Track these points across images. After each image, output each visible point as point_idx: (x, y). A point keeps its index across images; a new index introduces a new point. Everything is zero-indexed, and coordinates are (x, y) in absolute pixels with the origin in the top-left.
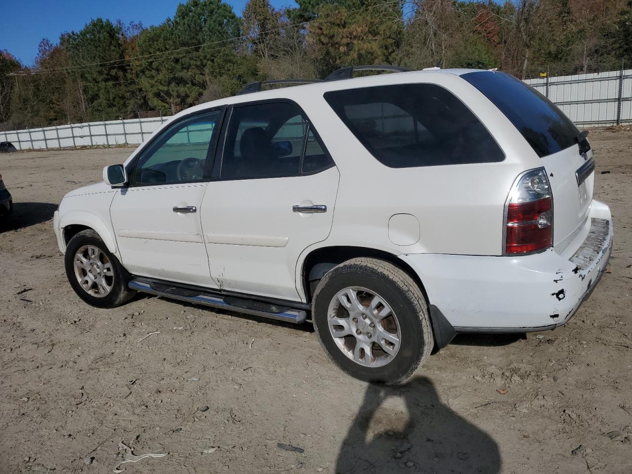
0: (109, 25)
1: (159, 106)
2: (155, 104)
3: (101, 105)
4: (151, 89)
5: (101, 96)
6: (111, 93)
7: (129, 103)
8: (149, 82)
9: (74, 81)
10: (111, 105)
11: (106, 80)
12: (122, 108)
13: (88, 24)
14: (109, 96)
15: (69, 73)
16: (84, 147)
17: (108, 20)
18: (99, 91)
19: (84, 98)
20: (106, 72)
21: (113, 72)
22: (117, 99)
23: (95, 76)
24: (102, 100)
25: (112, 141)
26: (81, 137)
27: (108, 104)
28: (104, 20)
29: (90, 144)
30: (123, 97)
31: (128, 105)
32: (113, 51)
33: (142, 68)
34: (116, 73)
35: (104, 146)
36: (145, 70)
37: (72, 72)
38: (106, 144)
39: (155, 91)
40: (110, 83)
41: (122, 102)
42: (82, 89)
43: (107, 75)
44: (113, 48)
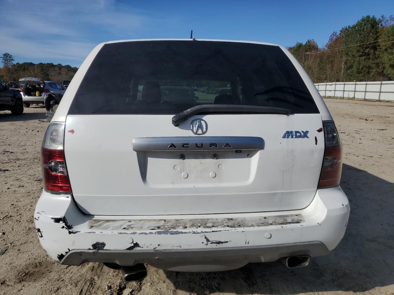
0: (374, 19)
1: (391, 74)
2: (388, 73)
3: (353, 72)
4: (388, 62)
5: (354, 66)
6: (361, 65)
7: (371, 71)
8: (388, 57)
9: (341, 57)
10: (359, 73)
11: (361, 56)
12: (366, 75)
13: (360, 20)
14: (359, 66)
15: (339, 52)
16: (330, 97)
17: (374, 16)
18: (354, 63)
19: (344, 67)
20: (362, 51)
21: (367, 51)
22: (364, 69)
23: (354, 53)
24: (354, 69)
25: (346, 95)
26: (330, 91)
27: (357, 71)
28: (371, 16)
29: (333, 96)
30: (369, 67)
31: (371, 72)
32: (371, 36)
33: (386, 47)
34: (369, 51)
35: (341, 98)
36: (389, 48)
37: (342, 51)
38: (342, 96)
39: (391, 63)
40: (364, 58)
41: (367, 71)
42: (345, 62)
43: (363, 52)
44: (371, 34)
